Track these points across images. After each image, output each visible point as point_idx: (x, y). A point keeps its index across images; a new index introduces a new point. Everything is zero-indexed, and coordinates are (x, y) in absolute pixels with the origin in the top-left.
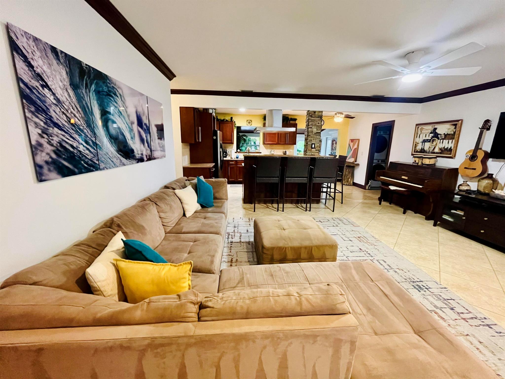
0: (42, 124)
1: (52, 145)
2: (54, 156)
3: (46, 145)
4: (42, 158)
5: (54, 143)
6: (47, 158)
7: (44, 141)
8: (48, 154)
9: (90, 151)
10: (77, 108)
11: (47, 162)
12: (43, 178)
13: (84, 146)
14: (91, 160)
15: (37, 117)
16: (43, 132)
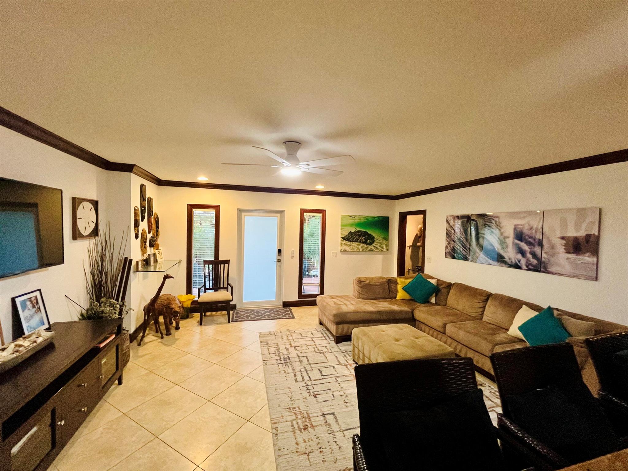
0: (449, 240)
1: (450, 247)
2: (450, 251)
3: (449, 247)
4: (447, 250)
5: (451, 247)
6: (448, 251)
7: (448, 246)
8: (449, 250)
9: (466, 252)
10: (463, 234)
11: (448, 252)
12: (446, 256)
13: (463, 249)
14: (465, 255)
15: (448, 239)
16: (449, 243)
